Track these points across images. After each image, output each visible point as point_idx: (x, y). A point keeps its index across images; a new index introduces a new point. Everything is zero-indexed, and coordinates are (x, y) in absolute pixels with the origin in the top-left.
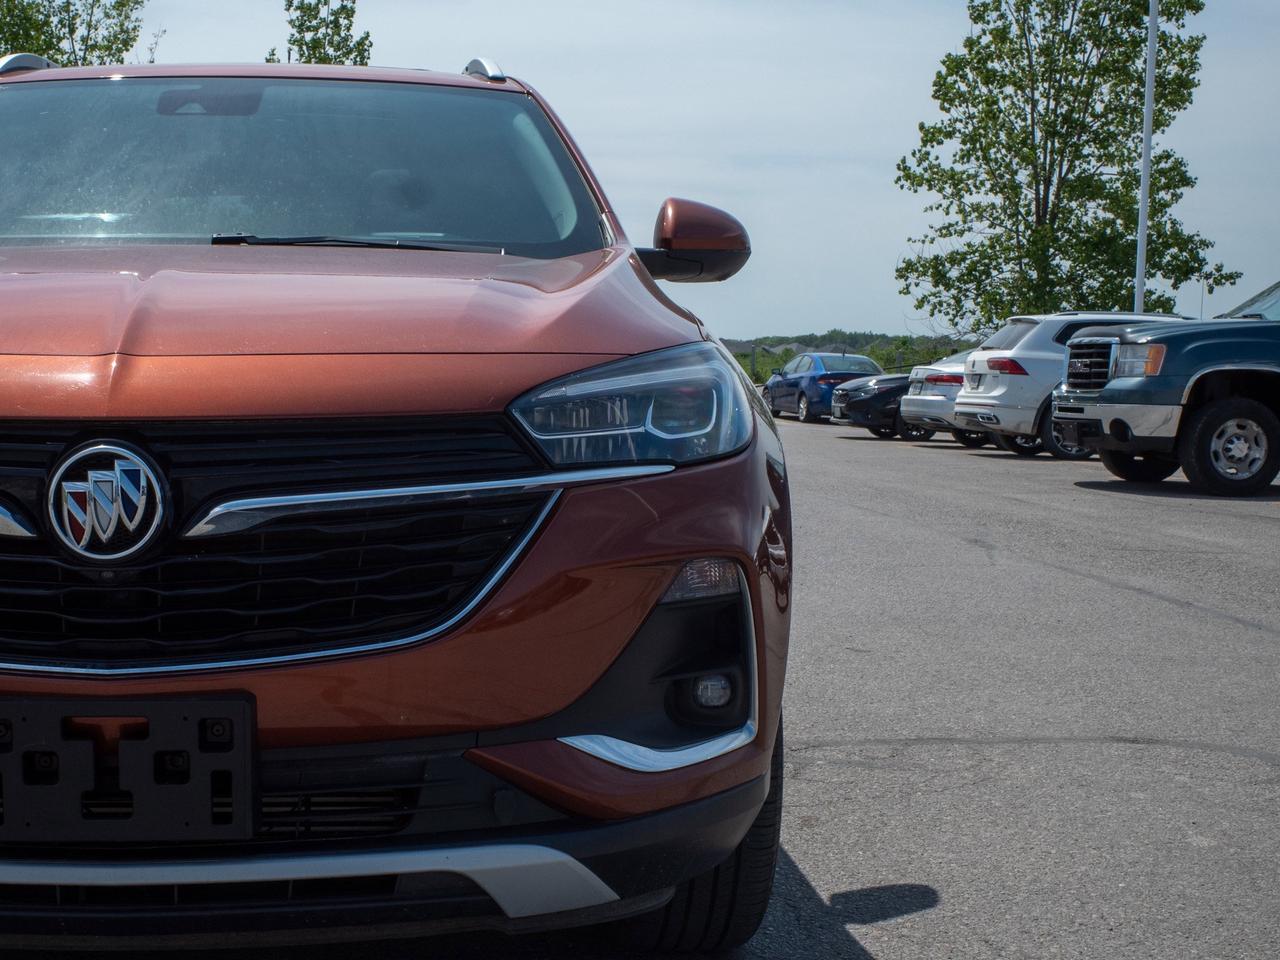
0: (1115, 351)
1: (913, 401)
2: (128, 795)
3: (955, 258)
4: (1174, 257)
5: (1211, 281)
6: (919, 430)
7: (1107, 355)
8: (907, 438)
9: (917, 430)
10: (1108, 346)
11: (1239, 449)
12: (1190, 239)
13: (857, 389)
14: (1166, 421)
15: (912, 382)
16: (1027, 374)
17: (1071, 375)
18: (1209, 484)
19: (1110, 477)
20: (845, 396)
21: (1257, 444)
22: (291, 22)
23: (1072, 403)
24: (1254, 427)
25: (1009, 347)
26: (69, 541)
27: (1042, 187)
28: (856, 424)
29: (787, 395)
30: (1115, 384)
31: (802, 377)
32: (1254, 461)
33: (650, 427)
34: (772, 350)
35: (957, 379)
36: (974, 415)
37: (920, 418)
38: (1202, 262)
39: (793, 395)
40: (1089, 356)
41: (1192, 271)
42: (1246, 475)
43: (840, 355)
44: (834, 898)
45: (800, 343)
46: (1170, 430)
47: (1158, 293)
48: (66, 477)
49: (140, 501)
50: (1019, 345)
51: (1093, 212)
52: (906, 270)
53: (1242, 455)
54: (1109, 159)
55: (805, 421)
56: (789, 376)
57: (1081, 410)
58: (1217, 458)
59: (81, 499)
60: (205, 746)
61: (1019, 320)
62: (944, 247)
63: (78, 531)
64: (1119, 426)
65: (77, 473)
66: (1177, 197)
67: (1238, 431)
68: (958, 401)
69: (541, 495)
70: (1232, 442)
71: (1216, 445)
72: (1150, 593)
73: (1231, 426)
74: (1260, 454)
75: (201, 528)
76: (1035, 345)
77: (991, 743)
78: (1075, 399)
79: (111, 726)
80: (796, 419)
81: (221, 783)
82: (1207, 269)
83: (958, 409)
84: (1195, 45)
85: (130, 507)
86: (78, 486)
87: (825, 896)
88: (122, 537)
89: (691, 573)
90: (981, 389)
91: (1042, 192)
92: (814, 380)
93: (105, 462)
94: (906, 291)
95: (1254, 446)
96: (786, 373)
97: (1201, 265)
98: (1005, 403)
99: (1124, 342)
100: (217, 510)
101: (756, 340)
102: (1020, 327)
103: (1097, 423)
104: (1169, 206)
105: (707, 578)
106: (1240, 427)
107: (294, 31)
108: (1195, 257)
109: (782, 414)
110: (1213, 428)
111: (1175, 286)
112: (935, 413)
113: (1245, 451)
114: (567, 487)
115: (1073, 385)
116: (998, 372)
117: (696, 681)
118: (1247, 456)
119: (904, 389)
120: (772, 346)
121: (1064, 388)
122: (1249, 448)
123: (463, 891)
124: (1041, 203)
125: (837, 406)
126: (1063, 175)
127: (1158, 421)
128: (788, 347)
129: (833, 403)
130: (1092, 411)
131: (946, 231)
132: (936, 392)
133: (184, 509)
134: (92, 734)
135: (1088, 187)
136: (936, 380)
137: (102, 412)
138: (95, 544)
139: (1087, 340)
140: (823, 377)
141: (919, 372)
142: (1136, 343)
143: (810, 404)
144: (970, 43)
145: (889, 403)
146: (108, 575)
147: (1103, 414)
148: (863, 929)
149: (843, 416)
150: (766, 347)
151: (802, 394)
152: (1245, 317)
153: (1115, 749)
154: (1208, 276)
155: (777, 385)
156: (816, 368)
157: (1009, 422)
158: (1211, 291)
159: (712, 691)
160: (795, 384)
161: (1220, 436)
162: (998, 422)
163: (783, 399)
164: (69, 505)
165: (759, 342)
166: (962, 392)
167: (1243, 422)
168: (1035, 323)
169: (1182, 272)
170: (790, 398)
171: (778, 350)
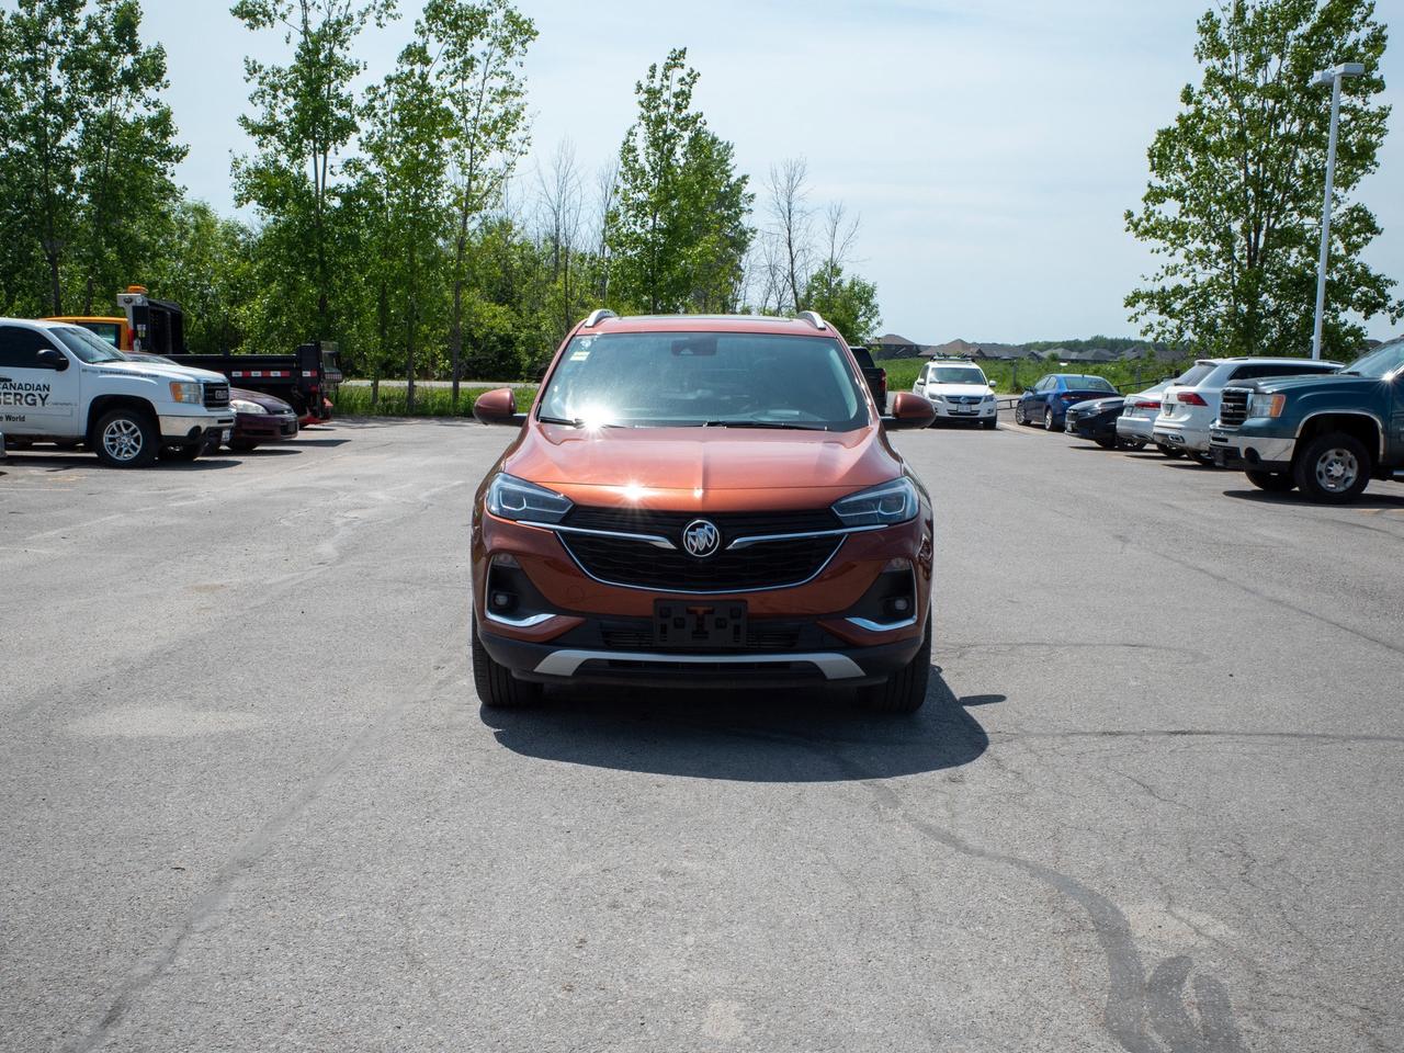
0: (1250, 397)
1: (1125, 422)
2: (707, 633)
3: (1179, 292)
4: (1364, 294)
5: (1394, 314)
6: (1132, 444)
7: (1245, 401)
8: (1123, 448)
9: (1132, 442)
10: (1246, 394)
11: (1337, 470)
12: (1377, 278)
13: (1085, 410)
14: (1287, 448)
15: (1125, 406)
16: (1206, 405)
17: (1223, 414)
18: (1317, 496)
19: (1252, 487)
20: (1076, 415)
21: (1351, 466)
22: (641, 103)
23: (1222, 435)
24: (1349, 455)
25: (1195, 384)
26: (689, 551)
27: (1253, 235)
28: (1083, 436)
29: (1036, 408)
30: (1250, 422)
31: (1048, 394)
32: (1348, 478)
33: (880, 511)
34: (1040, 354)
35: (1157, 405)
36: (1166, 435)
37: (1130, 435)
38: (1387, 298)
39: (1040, 408)
40: (1233, 401)
41: (1379, 305)
42: (1342, 489)
43: (1080, 376)
44: (962, 698)
45: (1066, 348)
46: (1287, 457)
47: (1349, 324)
48: (690, 530)
49: (713, 539)
50: (1202, 382)
51: (1294, 257)
52: (1132, 301)
53: (1339, 475)
54: (1308, 212)
55: (1049, 430)
56: (1039, 393)
57: (1226, 440)
58: (1321, 477)
59: (694, 537)
60: (732, 617)
61: (1203, 363)
62: (1170, 283)
63: (692, 547)
64: (1251, 453)
65: (693, 529)
66: (1367, 240)
67: (1337, 457)
68: (1156, 424)
69: (840, 537)
70: (1332, 466)
71: (1320, 467)
72: (1206, 572)
73: (1332, 454)
74: (1352, 474)
75: (730, 547)
76: (1212, 383)
77: (1061, 646)
78: (1225, 432)
79: (701, 610)
80: (1043, 427)
81: (737, 629)
82: (1391, 304)
83: (1156, 430)
84: (1383, 114)
85: (710, 540)
86: (693, 533)
87: (958, 698)
88: (707, 550)
89: (894, 562)
90: (1173, 415)
91: (1253, 240)
92: (1058, 396)
93: (701, 526)
94: (1135, 318)
95: (1348, 468)
96: (1036, 390)
97: (1386, 300)
98: (1189, 427)
99: (1257, 392)
100: (736, 541)
101: (1027, 345)
102: (1204, 368)
103: (1236, 450)
104: (1361, 247)
105: (899, 564)
106: (1338, 454)
107: (643, 110)
108: (1382, 294)
109: (1033, 422)
110: (1319, 454)
111: (1366, 318)
112: (1142, 431)
113: (1342, 472)
114: (850, 533)
115: (1224, 422)
116: (1185, 403)
117: (895, 600)
118: (1342, 475)
119: (1119, 410)
120: (1041, 351)
121: (1218, 422)
122: (1345, 470)
123: (813, 668)
124: (1252, 248)
125: (1069, 423)
126: (1271, 224)
127: (1278, 450)
128: (1054, 351)
129: (1066, 420)
130: (1234, 441)
131: (1172, 271)
132: (1143, 415)
133: (726, 541)
134: (695, 612)
135: (1291, 237)
136: (1143, 405)
137: (700, 509)
138: (698, 552)
139: (1234, 389)
140: (1066, 394)
141: (1131, 399)
142: (1264, 394)
143: (1054, 417)
144: (1181, 118)
145: (1110, 421)
146: (701, 561)
147: (1241, 443)
148: (973, 708)
149: (1074, 431)
150: (1036, 352)
151: (1048, 407)
152: (1350, 373)
153: (1122, 649)
154: (1391, 310)
155: (1028, 399)
156: (1060, 387)
157: (1191, 441)
158: (1393, 323)
159: (901, 604)
160: (1043, 398)
161: (1323, 461)
162: (1184, 441)
163: (1034, 411)
164: (690, 539)
165: (1027, 347)
166: (1160, 417)
167: (1340, 451)
168: (1215, 366)
169: (1369, 307)
170: (1038, 411)
171: (1045, 354)
